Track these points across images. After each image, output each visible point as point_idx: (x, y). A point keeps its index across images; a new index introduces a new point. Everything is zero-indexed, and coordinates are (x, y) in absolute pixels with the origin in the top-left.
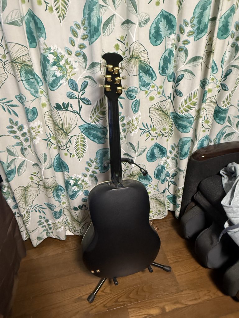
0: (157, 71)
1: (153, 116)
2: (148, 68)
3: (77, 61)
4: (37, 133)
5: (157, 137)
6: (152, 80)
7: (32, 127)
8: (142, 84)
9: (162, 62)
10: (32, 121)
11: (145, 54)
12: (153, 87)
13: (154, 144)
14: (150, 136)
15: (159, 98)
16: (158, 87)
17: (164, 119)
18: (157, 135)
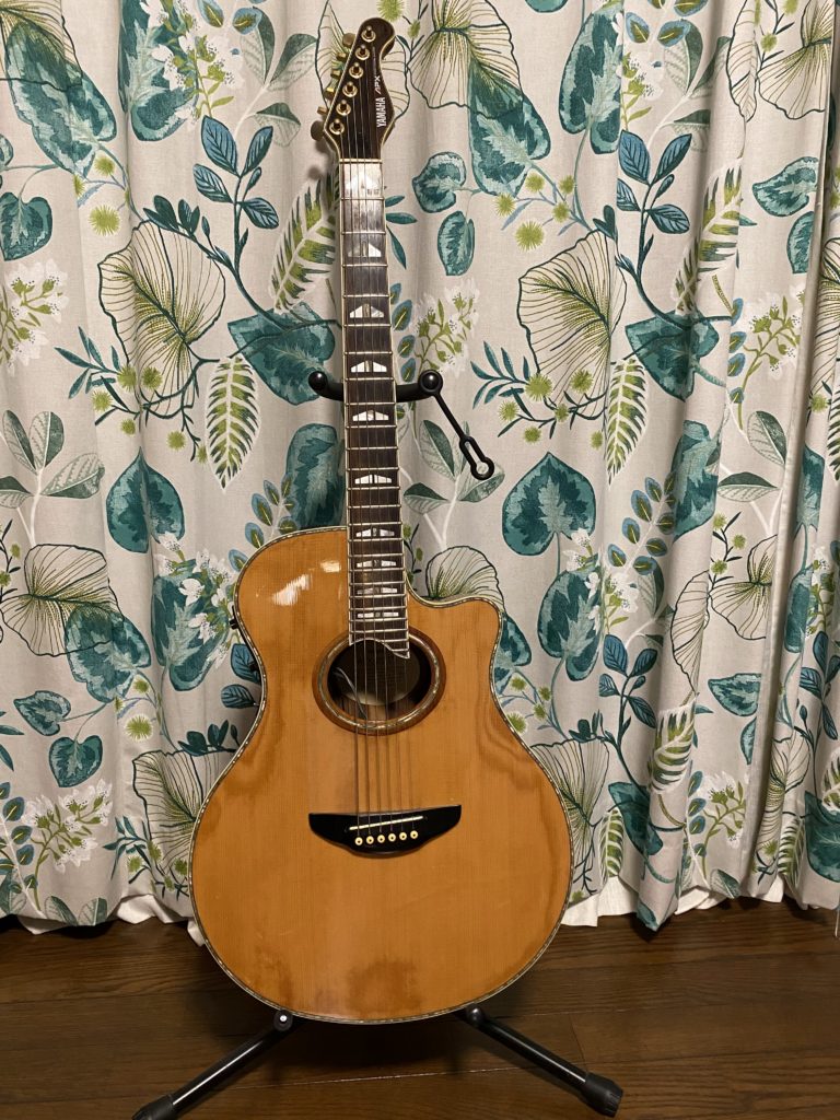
0: (551, 115)
1: (534, 317)
2: (511, 101)
3: (239, 49)
4: (37, 314)
5: (554, 425)
6: (530, 153)
7: (20, 283)
8: (488, 165)
9: (571, 76)
10: (25, 254)
11: (501, 42)
12: (536, 184)
13: (541, 462)
14: (522, 417)
15: (561, 232)
16: (557, 186)
17: (582, 332)
18: (552, 414)
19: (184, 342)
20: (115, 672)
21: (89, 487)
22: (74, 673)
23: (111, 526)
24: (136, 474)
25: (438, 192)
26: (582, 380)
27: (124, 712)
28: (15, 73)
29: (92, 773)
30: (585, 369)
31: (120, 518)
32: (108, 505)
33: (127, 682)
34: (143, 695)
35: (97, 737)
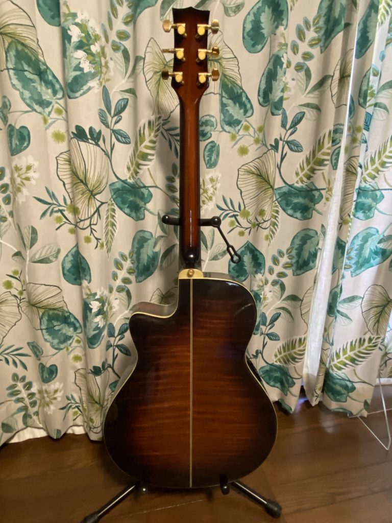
0: (254, 98)
1: (244, 185)
2: (238, 92)
4: (23, 181)
5: (250, 230)
6: (245, 115)
7: (17, 166)
8: (226, 120)
9: (264, 82)
10: (17, 153)
11: (234, 65)
12: (247, 128)
13: (245, 244)
14: (237, 226)
15: (256, 150)
16: (256, 130)
17: (263, 192)
18: (250, 225)
19: (92, 194)
20: (66, 336)
22: (44, 338)
23: (64, 274)
25: (204, 132)
26: (262, 213)
27: (71, 352)
28: (10, 66)
30: (263, 208)
31: (68, 271)
32: (62, 265)
33: (72, 340)
34: (79, 345)
35: (55, 365)
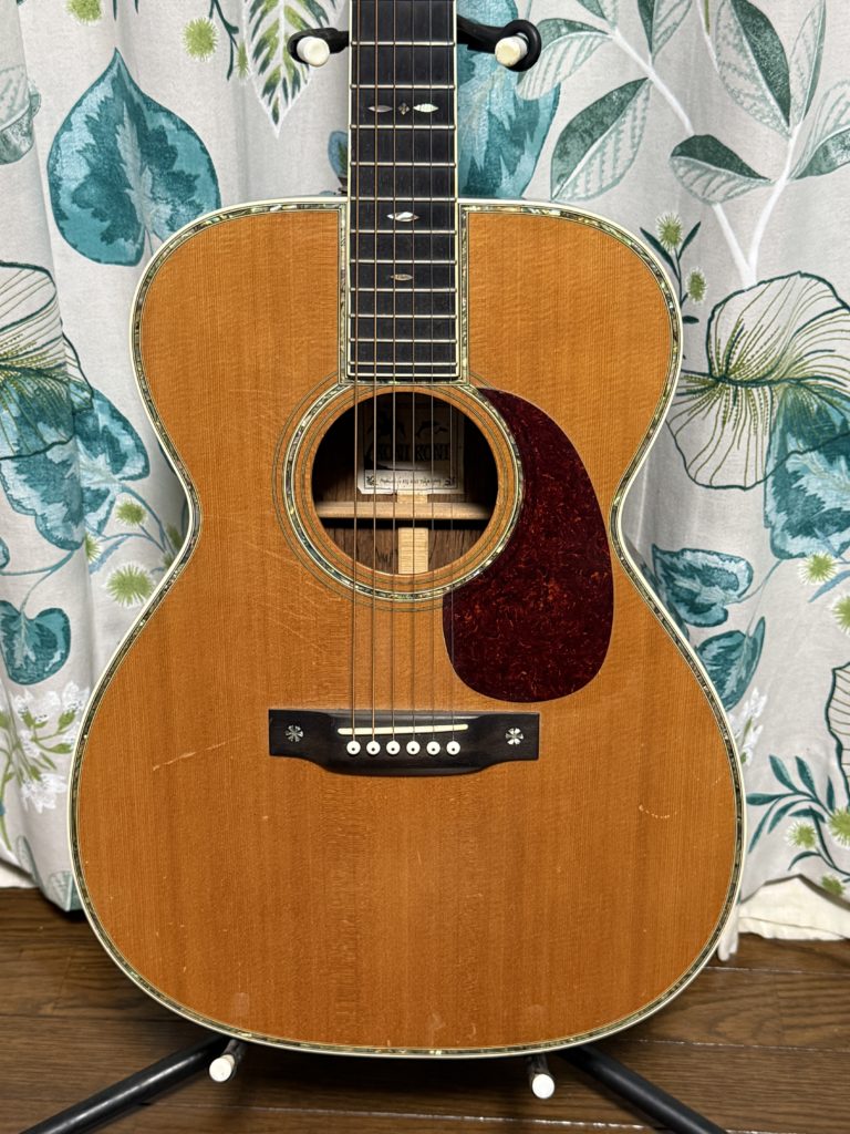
20: (82, 491)
21: (16, 140)
22: (10, 498)
23: (60, 215)
24: (104, 104)
27: (102, 561)
29: (53, 671)
31: (76, 197)
32: (51, 171)
33: (105, 507)
34: (135, 528)
35: (60, 611)
